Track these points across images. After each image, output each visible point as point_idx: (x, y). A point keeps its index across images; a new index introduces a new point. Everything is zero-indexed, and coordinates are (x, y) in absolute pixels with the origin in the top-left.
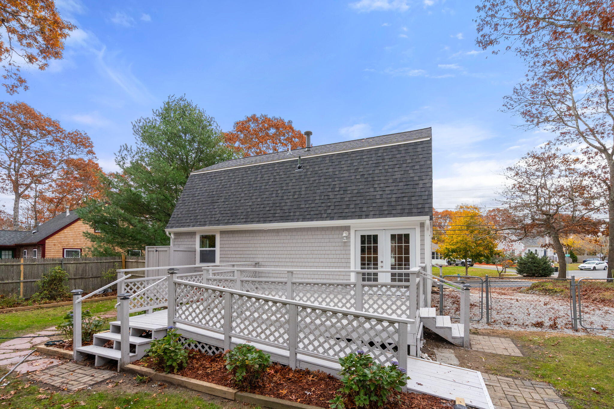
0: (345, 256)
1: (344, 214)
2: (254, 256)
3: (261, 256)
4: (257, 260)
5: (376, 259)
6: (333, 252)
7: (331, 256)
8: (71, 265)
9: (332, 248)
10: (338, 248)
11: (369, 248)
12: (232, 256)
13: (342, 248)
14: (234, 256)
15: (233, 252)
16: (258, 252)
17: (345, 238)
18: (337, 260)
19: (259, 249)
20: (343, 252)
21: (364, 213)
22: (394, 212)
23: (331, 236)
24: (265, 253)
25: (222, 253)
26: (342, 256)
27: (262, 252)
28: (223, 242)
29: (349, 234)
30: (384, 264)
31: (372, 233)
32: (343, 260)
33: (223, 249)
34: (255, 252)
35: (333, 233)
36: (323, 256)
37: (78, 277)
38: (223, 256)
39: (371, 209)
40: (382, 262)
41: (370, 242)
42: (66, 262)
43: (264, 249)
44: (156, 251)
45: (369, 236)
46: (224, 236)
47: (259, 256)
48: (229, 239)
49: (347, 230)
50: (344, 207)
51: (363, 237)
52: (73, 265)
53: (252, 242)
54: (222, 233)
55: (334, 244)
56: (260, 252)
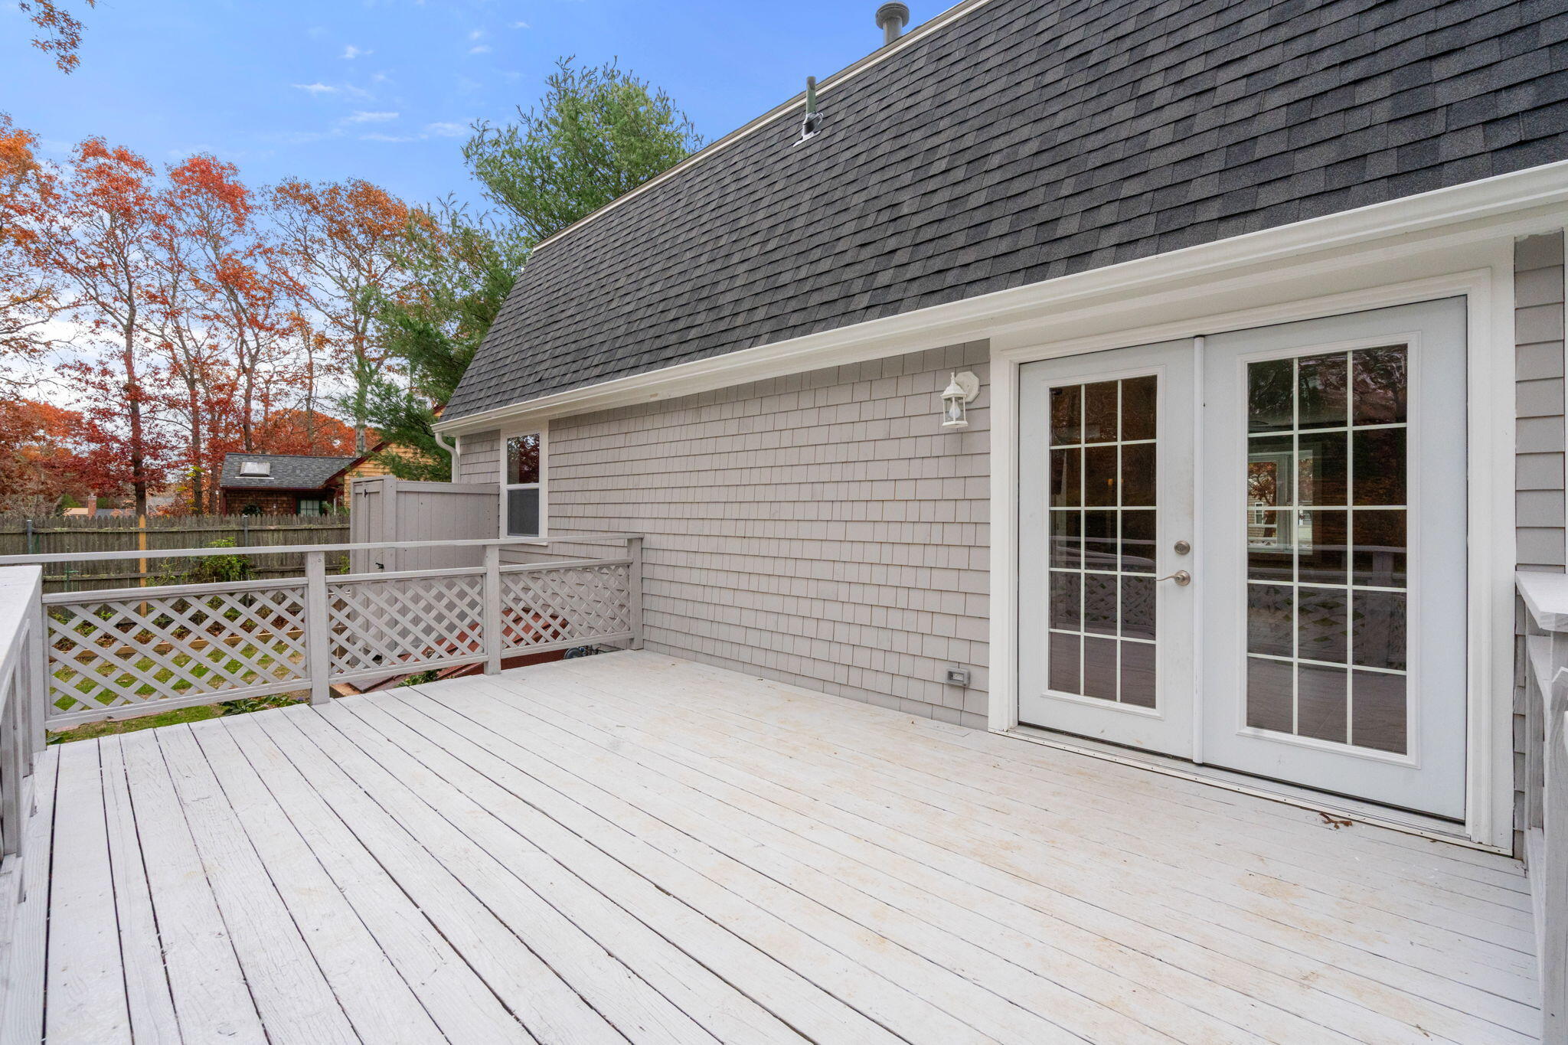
0: (964, 512)
1: (950, 279)
2: (630, 510)
5: (1142, 527)
6: (905, 490)
7: (894, 512)
8: (270, 535)
9: (900, 470)
10: (930, 468)
11: (1101, 461)
12: (576, 510)
13: (946, 467)
14: (581, 510)
15: (579, 498)
17: (954, 410)
18: (921, 533)
19: (643, 481)
20: (954, 490)
21: (1063, 250)
22: (1267, 197)
23: (896, 408)
24: (660, 496)
25: (554, 498)
26: (945, 512)
28: (558, 460)
29: (984, 386)
30: (1194, 565)
31: (1119, 371)
32: (952, 535)
33: (555, 485)
34: (633, 496)
35: (905, 387)
36: (859, 510)
37: (289, 568)
38: (556, 510)
39: (1106, 215)
40: (1182, 549)
41: (1103, 425)
42: (257, 527)
43: (657, 481)
44: (366, 493)
45: (1101, 393)
46: (564, 435)
48: (569, 447)
49: (970, 367)
50: (960, 240)
51: (1062, 399)
52: (276, 535)
53: (623, 454)
54: (556, 424)
55: (907, 448)
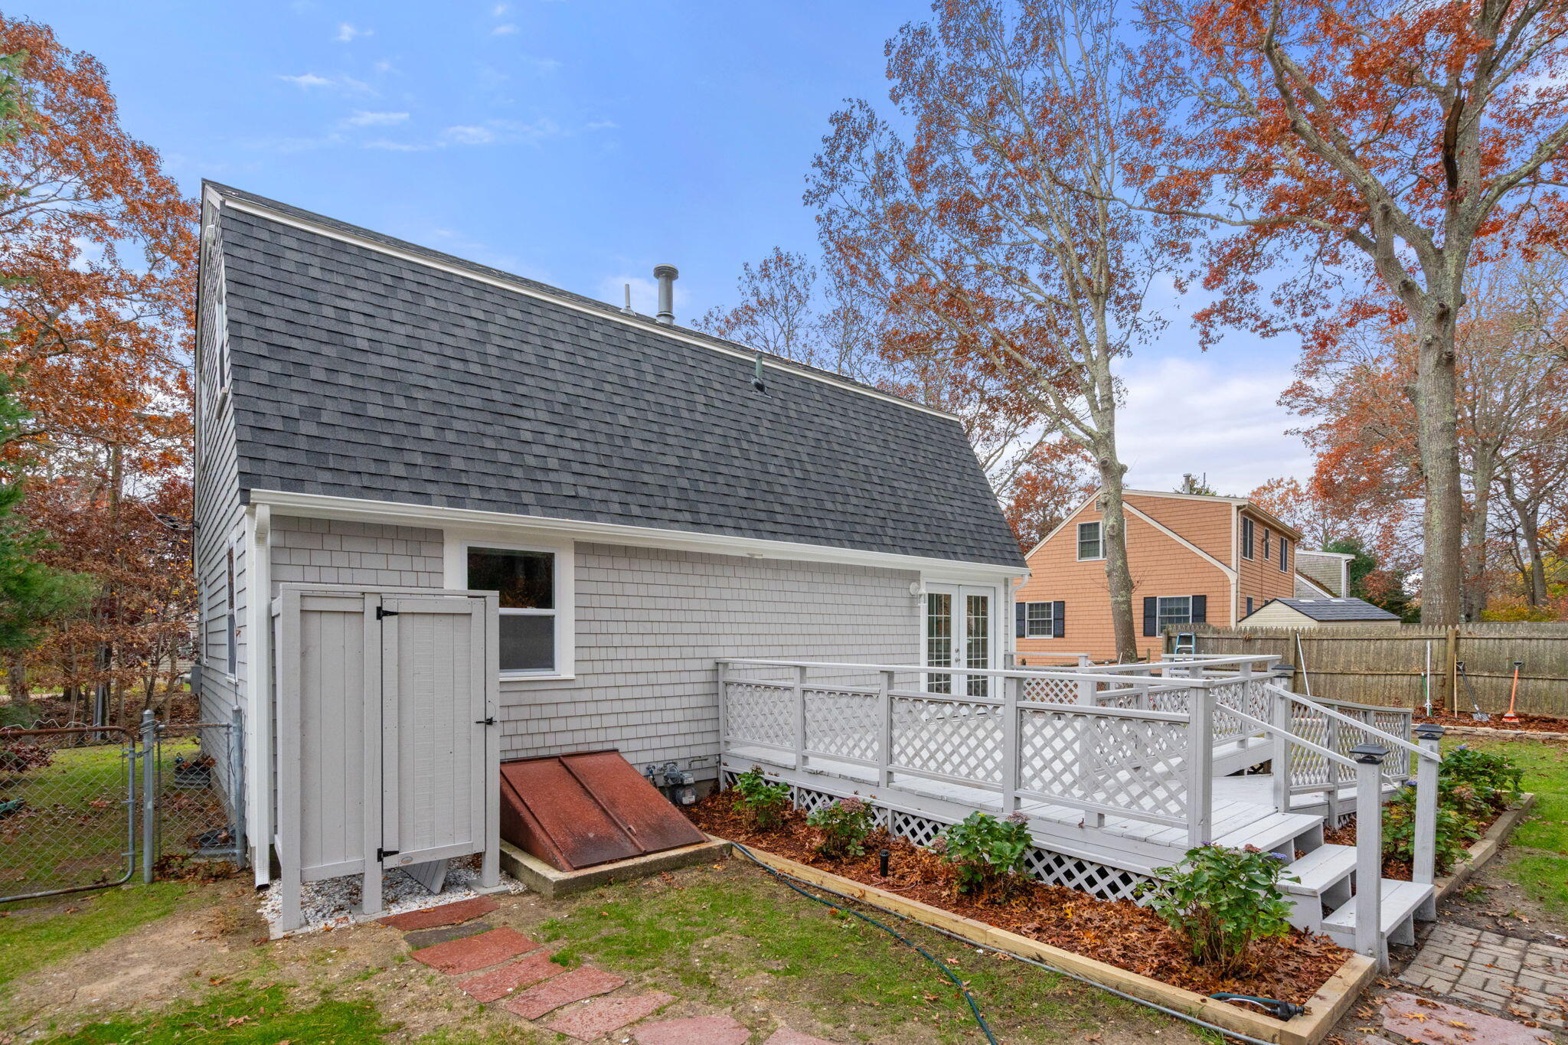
2: (708, 640)
3: (730, 640)
4: (718, 653)
5: (948, 645)
6: (893, 630)
7: (890, 639)
9: (890, 621)
10: (899, 621)
12: (627, 640)
13: (906, 621)
14: (637, 640)
15: (632, 628)
16: (720, 629)
18: (898, 649)
19: (724, 617)
20: (909, 630)
23: (888, 592)
24: (744, 629)
25: (585, 627)
27: (735, 629)
28: (591, 588)
29: (919, 589)
30: (960, 655)
31: (941, 591)
32: (909, 649)
33: (589, 614)
34: (712, 629)
36: (874, 639)
38: (591, 641)
40: (957, 651)
43: (740, 617)
44: (381, 613)
45: (939, 597)
46: (592, 561)
47: (723, 640)
48: (613, 576)
49: (915, 581)
50: (911, 526)
51: (930, 598)
53: (700, 593)
54: (585, 549)
55: (893, 611)
56: (727, 629)
